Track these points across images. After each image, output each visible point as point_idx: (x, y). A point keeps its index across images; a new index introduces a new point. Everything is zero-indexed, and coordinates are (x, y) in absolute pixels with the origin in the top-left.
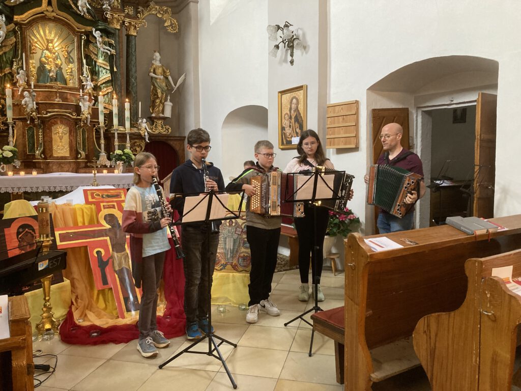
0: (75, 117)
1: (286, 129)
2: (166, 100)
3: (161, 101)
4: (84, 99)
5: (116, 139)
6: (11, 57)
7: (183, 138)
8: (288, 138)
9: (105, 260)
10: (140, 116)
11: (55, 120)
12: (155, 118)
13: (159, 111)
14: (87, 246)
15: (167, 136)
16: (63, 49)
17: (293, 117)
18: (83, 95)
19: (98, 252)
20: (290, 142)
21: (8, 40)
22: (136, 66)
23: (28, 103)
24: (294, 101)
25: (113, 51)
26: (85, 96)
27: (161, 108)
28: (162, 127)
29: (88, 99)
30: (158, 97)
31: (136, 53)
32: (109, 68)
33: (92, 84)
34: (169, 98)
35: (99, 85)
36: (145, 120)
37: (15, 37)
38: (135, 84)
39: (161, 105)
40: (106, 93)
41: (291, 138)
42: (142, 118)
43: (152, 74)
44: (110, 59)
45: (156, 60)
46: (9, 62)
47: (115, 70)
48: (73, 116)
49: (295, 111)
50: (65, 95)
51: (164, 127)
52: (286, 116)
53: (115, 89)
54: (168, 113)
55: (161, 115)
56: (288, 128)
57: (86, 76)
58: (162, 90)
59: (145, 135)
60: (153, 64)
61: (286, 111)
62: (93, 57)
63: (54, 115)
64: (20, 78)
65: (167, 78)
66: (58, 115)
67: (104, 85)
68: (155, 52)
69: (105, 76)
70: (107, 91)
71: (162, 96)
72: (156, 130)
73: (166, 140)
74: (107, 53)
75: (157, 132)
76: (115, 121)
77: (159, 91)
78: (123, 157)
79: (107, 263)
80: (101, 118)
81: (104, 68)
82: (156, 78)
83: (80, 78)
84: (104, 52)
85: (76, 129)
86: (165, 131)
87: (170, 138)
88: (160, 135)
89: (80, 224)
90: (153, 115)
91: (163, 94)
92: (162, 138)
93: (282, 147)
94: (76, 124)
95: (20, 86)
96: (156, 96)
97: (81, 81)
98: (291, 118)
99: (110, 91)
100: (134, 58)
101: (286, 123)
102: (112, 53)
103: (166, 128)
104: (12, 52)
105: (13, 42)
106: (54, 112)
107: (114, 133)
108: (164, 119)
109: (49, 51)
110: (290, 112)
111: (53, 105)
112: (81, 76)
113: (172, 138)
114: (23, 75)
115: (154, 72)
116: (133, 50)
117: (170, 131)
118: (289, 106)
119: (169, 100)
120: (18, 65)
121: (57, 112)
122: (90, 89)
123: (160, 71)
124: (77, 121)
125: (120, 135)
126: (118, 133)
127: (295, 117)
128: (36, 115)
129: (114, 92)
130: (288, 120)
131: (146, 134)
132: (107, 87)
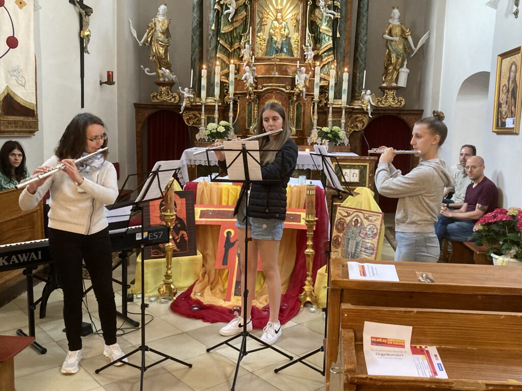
0: (288, 91)
1: (503, 106)
2: (402, 66)
3: (395, 69)
4: (300, 71)
5: (330, 115)
6: (241, 32)
7: (419, 112)
8: (504, 118)
9: (232, 241)
10: (364, 88)
11: (269, 94)
12: (386, 88)
13: (392, 79)
14: (220, 226)
15: (400, 110)
16: (293, 17)
17: (510, 90)
18: (300, 66)
19: (229, 233)
20: (504, 124)
21: (239, 14)
22: (367, 29)
23: (248, 77)
24: (513, 67)
25: (338, 15)
26: (302, 68)
27: (395, 77)
28: (394, 99)
29: (304, 71)
30: (391, 64)
31: (367, 14)
32: (331, 34)
33: (312, 53)
34: (406, 63)
35: (320, 54)
36: (369, 92)
37: (246, 11)
38: (364, 50)
39: (395, 72)
40: (327, 62)
41: (506, 118)
42: (366, 89)
43: (387, 36)
44: (334, 24)
45: (394, 18)
46: (239, 37)
47: (338, 35)
48: (286, 89)
49: (513, 82)
50: (284, 67)
51: (396, 98)
52: (504, 88)
53: (336, 58)
54: (402, 82)
55: (394, 84)
56: (505, 104)
57: (308, 45)
58: (398, 55)
59: (367, 109)
60: (389, 24)
61: (504, 81)
62: (318, 22)
63: (268, 90)
64: (246, 53)
65: (406, 39)
66: (271, 89)
67: (325, 54)
68: (394, 8)
69: (328, 43)
70: (328, 61)
71: (397, 61)
72: (386, 102)
73: (397, 114)
74: (330, 17)
75: (387, 105)
76: (331, 94)
77: (394, 56)
78: (329, 135)
79: (233, 244)
80: (316, 92)
81: (327, 35)
82: (392, 41)
83: (302, 47)
84: (327, 17)
85: (289, 104)
86: (396, 104)
87: (402, 112)
88: (391, 108)
89: (224, 204)
90: (384, 85)
91: (398, 59)
92: (392, 112)
93: (496, 130)
94: (290, 98)
95: (245, 61)
96: (389, 62)
97: (303, 51)
98: (508, 91)
99: (330, 60)
100: (364, 20)
101: (503, 96)
102: (336, 16)
103: (398, 100)
104: (242, 27)
105: (243, 16)
106: (268, 86)
107: (329, 108)
108: (398, 89)
109: (278, 22)
110: (509, 83)
111: (270, 79)
112: (303, 46)
113: (405, 112)
114: (248, 49)
115: (390, 34)
116: (365, 10)
117: (403, 103)
118: (508, 75)
119: (405, 66)
120: (246, 39)
121: (271, 86)
122: (310, 59)
123: (397, 31)
124: (290, 95)
125: (335, 110)
126: (333, 108)
127: (512, 90)
128: (253, 90)
129: (335, 61)
130: (505, 94)
131: (369, 107)
132: (329, 55)
